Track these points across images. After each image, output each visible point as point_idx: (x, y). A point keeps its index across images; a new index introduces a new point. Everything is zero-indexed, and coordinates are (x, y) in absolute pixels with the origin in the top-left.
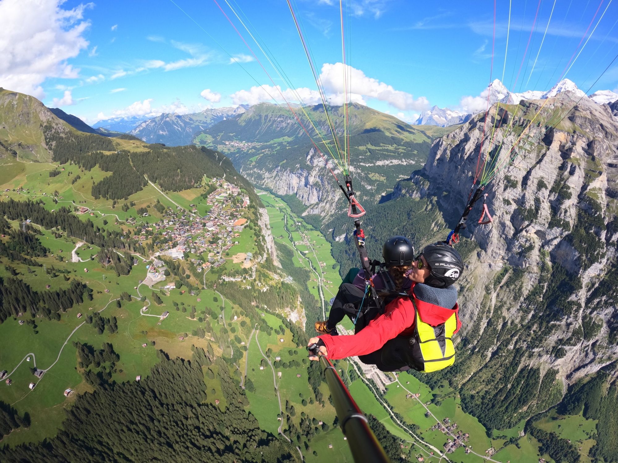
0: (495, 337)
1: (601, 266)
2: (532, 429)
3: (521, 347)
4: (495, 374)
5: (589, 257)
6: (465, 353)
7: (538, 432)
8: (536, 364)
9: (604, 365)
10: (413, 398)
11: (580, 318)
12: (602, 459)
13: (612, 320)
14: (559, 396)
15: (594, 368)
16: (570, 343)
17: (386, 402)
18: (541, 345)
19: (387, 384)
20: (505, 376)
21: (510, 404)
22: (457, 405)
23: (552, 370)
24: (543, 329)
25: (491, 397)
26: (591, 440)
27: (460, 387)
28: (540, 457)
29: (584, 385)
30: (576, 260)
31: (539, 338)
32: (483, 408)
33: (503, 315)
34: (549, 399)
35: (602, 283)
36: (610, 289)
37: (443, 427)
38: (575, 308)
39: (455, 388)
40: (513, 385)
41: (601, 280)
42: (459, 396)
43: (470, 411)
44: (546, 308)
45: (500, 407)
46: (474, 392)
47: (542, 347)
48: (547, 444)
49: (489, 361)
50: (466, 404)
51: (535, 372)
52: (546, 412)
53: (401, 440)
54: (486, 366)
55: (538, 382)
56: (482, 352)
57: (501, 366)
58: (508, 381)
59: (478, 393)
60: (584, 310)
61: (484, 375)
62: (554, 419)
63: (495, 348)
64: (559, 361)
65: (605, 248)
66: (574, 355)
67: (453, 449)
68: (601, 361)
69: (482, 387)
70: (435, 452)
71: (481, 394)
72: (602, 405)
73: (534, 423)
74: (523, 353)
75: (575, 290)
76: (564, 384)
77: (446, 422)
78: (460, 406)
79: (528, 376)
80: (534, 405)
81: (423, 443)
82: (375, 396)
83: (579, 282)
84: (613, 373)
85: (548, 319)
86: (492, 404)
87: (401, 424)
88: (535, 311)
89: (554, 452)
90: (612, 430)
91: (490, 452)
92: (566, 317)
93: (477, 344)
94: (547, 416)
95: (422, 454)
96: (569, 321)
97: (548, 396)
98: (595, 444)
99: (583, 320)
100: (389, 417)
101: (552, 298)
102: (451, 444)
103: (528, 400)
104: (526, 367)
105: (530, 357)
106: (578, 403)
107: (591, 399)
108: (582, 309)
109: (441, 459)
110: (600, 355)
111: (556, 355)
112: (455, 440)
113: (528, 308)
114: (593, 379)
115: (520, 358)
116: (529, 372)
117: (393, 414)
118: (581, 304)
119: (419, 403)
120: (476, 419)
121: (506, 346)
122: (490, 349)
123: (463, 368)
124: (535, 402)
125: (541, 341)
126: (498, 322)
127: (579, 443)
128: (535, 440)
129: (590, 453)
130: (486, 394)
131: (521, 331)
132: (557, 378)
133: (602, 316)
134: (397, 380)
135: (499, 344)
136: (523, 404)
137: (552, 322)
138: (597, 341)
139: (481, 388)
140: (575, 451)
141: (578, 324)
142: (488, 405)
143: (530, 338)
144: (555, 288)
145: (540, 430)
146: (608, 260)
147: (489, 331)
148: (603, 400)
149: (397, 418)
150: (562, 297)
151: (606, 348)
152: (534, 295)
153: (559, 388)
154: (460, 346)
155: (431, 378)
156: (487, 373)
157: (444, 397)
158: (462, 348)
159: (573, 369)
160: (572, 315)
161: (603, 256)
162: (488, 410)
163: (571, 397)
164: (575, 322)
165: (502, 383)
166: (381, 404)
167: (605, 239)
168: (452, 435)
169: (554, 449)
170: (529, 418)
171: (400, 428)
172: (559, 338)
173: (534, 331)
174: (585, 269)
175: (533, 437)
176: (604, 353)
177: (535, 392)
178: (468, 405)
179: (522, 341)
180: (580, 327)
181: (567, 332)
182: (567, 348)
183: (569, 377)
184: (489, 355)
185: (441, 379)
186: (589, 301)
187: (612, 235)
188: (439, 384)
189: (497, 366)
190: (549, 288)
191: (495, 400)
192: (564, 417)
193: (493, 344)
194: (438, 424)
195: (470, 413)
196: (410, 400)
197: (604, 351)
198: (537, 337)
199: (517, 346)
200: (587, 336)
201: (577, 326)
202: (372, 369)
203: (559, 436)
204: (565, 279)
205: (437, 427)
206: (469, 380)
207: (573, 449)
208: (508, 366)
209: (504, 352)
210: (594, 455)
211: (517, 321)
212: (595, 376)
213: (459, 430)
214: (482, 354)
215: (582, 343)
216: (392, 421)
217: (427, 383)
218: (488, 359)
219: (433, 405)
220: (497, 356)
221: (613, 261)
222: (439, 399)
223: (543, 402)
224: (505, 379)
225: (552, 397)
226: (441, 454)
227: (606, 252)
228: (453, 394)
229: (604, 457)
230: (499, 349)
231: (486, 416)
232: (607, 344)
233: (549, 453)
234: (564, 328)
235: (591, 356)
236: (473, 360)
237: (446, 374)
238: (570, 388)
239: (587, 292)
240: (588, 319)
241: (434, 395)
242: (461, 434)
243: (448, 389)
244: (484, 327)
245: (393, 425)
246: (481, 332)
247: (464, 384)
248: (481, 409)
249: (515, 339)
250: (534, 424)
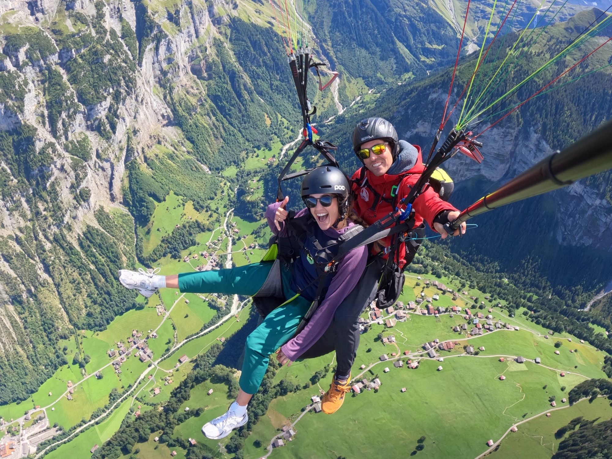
0: (27, 260)
1: (33, 93)
2: (150, 259)
3: (54, 234)
4: (71, 278)
5: (14, 97)
6: (31, 306)
7: (155, 254)
8: (82, 226)
9: (123, 158)
10: (72, 392)
11: (64, 152)
12: (209, 201)
13: (89, 123)
14: (127, 218)
15: (121, 170)
16: (81, 179)
17: (75, 428)
18: (64, 211)
19: (48, 425)
20: (79, 268)
21: (112, 274)
22: (95, 336)
23: (96, 212)
24: (48, 199)
25: (97, 292)
26: (186, 204)
27: (73, 327)
28: (182, 260)
29: (130, 187)
30: (5, 113)
31: (56, 209)
32: (107, 306)
33: (5, 236)
34: (125, 230)
35: (49, 106)
36: (61, 103)
37: (118, 359)
38: (50, 150)
39: (72, 333)
40: (93, 263)
41: (45, 104)
42: (83, 331)
43: (105, 322)
44: (29, 181)
45: (112, 286)
46: (84, 311)
47: (66, 211)
48: (171, 249)
49: (53, 279)
50: (96, 325)
51: (89, 232)
52: (137, 238)
53: (129, 413)
54: (57, 286)
55: (102, 234)
56: (37, 284)
57: (64, 267)
58: (86, 266)
59: (86, 307)
60: (58, 143)
61: (67, 291)
62: (148, 233)
63: (41, 265)
64: (92, 200)
65: (21, 74)
66: (95, 182)
67: (149, 351)
68: (118, 158)
69: (80, 300)
70: (149, 373)
71: (89, 304)
72: (159, 180)
73: (143, 255)
74: (62, 235)
75: (33, 137)
76: (117, 207)
77: (114, 354)
78: (96, 333)
79: (91, 242)
80: (124, 248)
81: (135, 386)
82: (65, 443)
83: (28, 127)
84: (136, 154)
85: (41, 187)
86: (105, 293)
87: (108, 412)
88: (23, 196)
89: (182, 244)
90: (187, 182)
91: (161, 310)
92: (53, 166)
93: (25, 286)
94: (142, 239)
95: (151, 389)
96: (59, 166)
97: (121, 229)
98: (193, 203)
99: (67, 151)
100: (96, 426)
101: (22, 167)
102: (141, 352)
103: (116, 252)
104: (79, 239)
105: (71, 230)
106: (144, 202)
107: (147, 188)
108: (57, 144)
109: (158, 368)
110: (112, 156)
111: (84, 201)
112: (138, 348)
113: (15, 202)
114: (130, 176)
115: (66, 241)
116: (87, 238)
117: (93, 422)
118: (51, 142)
119: (81, 384)
120: (118, 317)
121: (44, 251)
122: (39, 272)
123: (49, 316)
124: (122, 246)
125: (59, 208)
126: (10, 247)
127: (184, 217)
128: (163, 260)
129: (198, 211)
130: (91, 298)
131: (37, 225)
132: (108, 211)
133: (78, 130)
134: (44, 409)
135: (37, 259)
136: (119, 259)
137: (48, 184)
138: (97, 151)
139: (82, 300)
140: (190, 224)
141: (68, 159)
142: (105, 299)
143: (50, 218)
144: (14, 158)
145: (154, 251)
146: (33, 82)
147: (16, 263)
148: (155, 177)
149: (98, 416)
150: (30, 157)
151: (110, 147)
152: (5, 185)
153: (119, 215)
154: (19, 309)
155: (51, 361)
156: (67, 287)
157: (80, 350)
158: (23, 308)
159: (108, 191)
160: (55, 159)
161: (26, 83)
162: (111, 301)
163: (134, 205)
164: (64, 160)
165: (86, 274)
166: (76, 436)
167: (14, 66)
168: (130, 350)
169: (179, 244)
170: (136, 259)
171: (113, 414)
172: (69, 186)
173: (44, 211)
174: (22, 111)
175: (159, 260)
176: (113, 151)
177: (112, 241)
178: (97, 323)
179: (47, 230)
180: (72, 159)
181: (68, 174)
182: (83, 185)
183: (113, 198)
184: (45, 276)
185: (54, 348)
186: (54, 132)
187: (17, 57)
188: (61, 352)
189: (63, 272)
190: (9, 164)
191: (102, 288)
192: (151, 222)
193: (35, 266)
194: (113, 364)
195: (108, 323)
196: (75, 395)
197: (111, 150)
198: (53, 211)
199: (51, 238)
200: (85, 157)
201: (70, 161)
202: (22, 442)
203: (169, 235)
204: (13, 139)
205: (118, 367)
206: (68, 313)
207: (187, 225)
208: (68, 259)
209: (50, 257)
210: (202, 207)
211: (22, 224)
212: (128, 172)
213: (126, 341)
214: (41, 284)
215: (89, 166)
216: (102, 424)
217: (56, 368)
218: (50, 280)
219: (87, 366)
220: (51, 268)
221: (39, 79)
222: (81, 358)
223: (125, 237)
224: (82, 268)
225: (125, 225)
226: (153, 366)
227: (25, 78)
228: (79, 338)
229: (208, 199)
230: (43, 261)
231: (117, 306)
232: (107, 142)
233: (182, 250)
234: (62, 175)
235: (107, 165)
236: (43, 299)
237: (50, 340)
238: (125, 203)
239: (44, 127)
240: (70, 145)
241: (75, 362)
242: (132, 339)
243: (70, 343)
244: (8, 268)
245: (108, 423)
246: (13, 274)
247: (71, 321)
248: (107, 308)
249: (41, 236)
250: (145, 255)
